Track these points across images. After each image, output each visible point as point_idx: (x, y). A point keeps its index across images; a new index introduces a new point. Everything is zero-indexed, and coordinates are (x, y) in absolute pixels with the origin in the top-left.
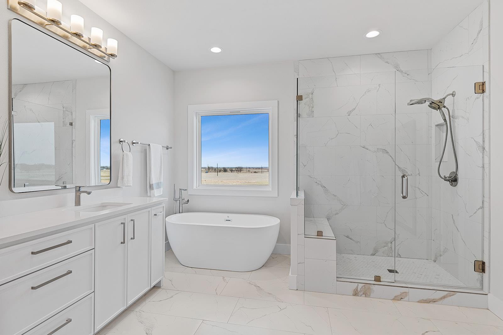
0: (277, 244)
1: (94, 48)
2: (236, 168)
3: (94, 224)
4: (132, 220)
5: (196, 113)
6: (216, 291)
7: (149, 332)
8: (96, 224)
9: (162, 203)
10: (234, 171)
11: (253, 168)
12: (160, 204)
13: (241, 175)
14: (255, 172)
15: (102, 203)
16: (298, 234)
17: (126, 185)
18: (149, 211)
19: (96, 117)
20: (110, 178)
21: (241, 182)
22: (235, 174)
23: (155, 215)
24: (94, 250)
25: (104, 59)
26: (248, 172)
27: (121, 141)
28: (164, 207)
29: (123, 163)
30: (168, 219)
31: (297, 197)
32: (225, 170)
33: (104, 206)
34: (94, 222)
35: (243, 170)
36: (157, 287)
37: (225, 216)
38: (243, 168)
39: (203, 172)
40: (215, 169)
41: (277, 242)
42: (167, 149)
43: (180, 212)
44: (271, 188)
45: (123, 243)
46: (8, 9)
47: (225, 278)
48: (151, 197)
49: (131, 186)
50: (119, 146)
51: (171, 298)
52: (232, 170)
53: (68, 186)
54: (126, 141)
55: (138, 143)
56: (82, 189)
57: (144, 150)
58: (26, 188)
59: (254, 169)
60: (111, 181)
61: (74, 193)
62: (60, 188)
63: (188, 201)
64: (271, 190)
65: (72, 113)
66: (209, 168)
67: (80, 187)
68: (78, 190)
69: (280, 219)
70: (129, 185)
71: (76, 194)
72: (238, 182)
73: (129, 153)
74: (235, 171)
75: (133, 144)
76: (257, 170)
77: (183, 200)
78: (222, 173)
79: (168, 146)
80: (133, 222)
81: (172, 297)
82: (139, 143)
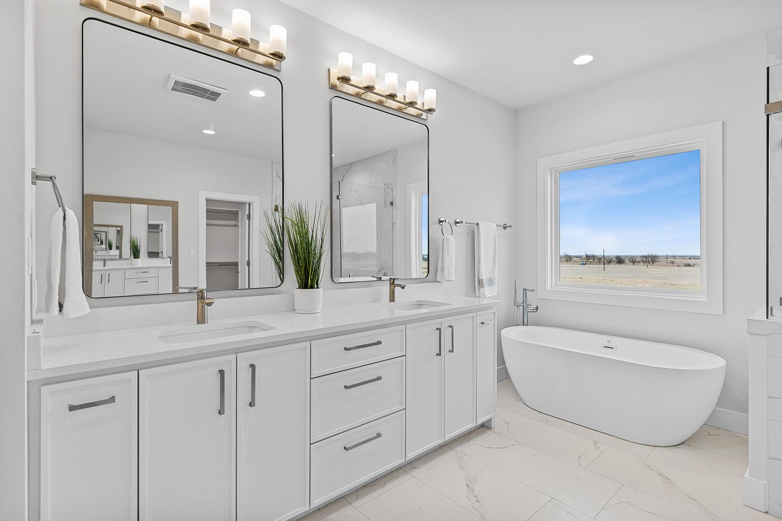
0: (716, 408)
1: (409, 107)
2: (644, 256)
3: (404, 326)
4: (450, 326)
5: (551, 168)
6: (579, 459)
7: (470, 485)
8: (407, 325)
9: (494, 306)
10: (639, 262)
11: (684, 257)
12: (490, 308)
13: (652, 269)
14: (689, 265)
15: (418, 301)
16: (770, 397)
17: (447, 279)
18: (473, 317)
19: (417, 192)
20: (427, 270)
21: (653, 284)
22: (641, 267)
23: (482, 323)
24: (405, 357)
25: (422, 117)
26: (671, 264)
27: (441, 222)
28: (496, 313)
29: (443, 250)
30: (504, 332)
31: (767, 318)
32: (620, 260)
33: (420, 305)
34: (405, 322)
35: (658, 261)
36: (485, 427)
37: (604, 339)
38: (658, 256)
39: (562, 264)
40: (600, 259)
41: (717, 405)
42: (505, 228)
43: (525, 324)
44: (706, 295)
45: (439, 354)
46: (330, 88)
47: (599, 444)
48: (480, 298)
49: (452, 281)
50: (438, 226)
51: (504, 448)
52: (633, 261)
53: (383, 278)
54: (447, 221)
55: (462, 222)
56: (396, 282)
57: (471, 231)
58: (351, 278)
59: (684, 259)
60: (429, 274)
61: (389, 287)
62: (376, 279)
63: (537, 308)
64: (706, 300)
65: (393, 190)
66: (588, 257)
67: (394, 280)
68: (392, 282)
69: (726, 361)
70: (450, 279)
71: (390, 287)
72: (647, 282)
73: (450, 237)
74: (641, 262)
75: (457, 224)
76: (691, 262)
77: (529, 307)
78: (613, 266)
79: (506, 225)
80: (451, 328)
81: (506, 447)
82: (464, 222)
